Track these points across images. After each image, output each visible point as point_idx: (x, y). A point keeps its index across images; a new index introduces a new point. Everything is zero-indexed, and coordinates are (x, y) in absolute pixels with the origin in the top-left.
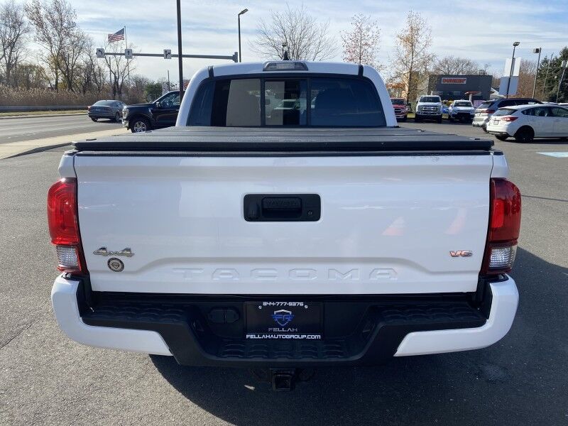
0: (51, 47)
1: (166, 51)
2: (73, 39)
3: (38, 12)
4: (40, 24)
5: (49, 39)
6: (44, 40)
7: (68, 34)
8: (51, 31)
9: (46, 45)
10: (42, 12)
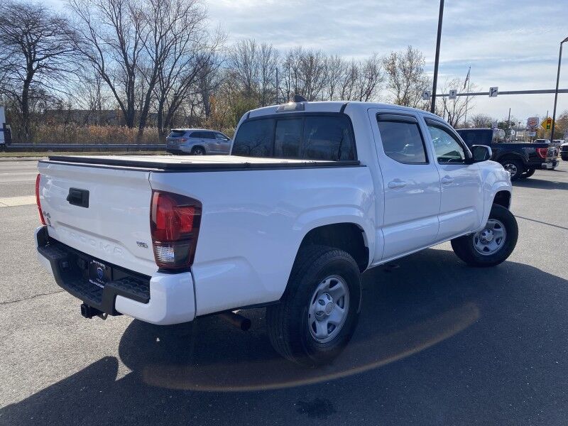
0: (399, 92)
1: (492, 89)
2: (419, 84)
3: (393, 63)
4: (393, 73)
5: (399, 85)
6: (394, 87)
7: (415, 80)
8: (401, 78)
9: (395, 91)
10: (397, 63)
